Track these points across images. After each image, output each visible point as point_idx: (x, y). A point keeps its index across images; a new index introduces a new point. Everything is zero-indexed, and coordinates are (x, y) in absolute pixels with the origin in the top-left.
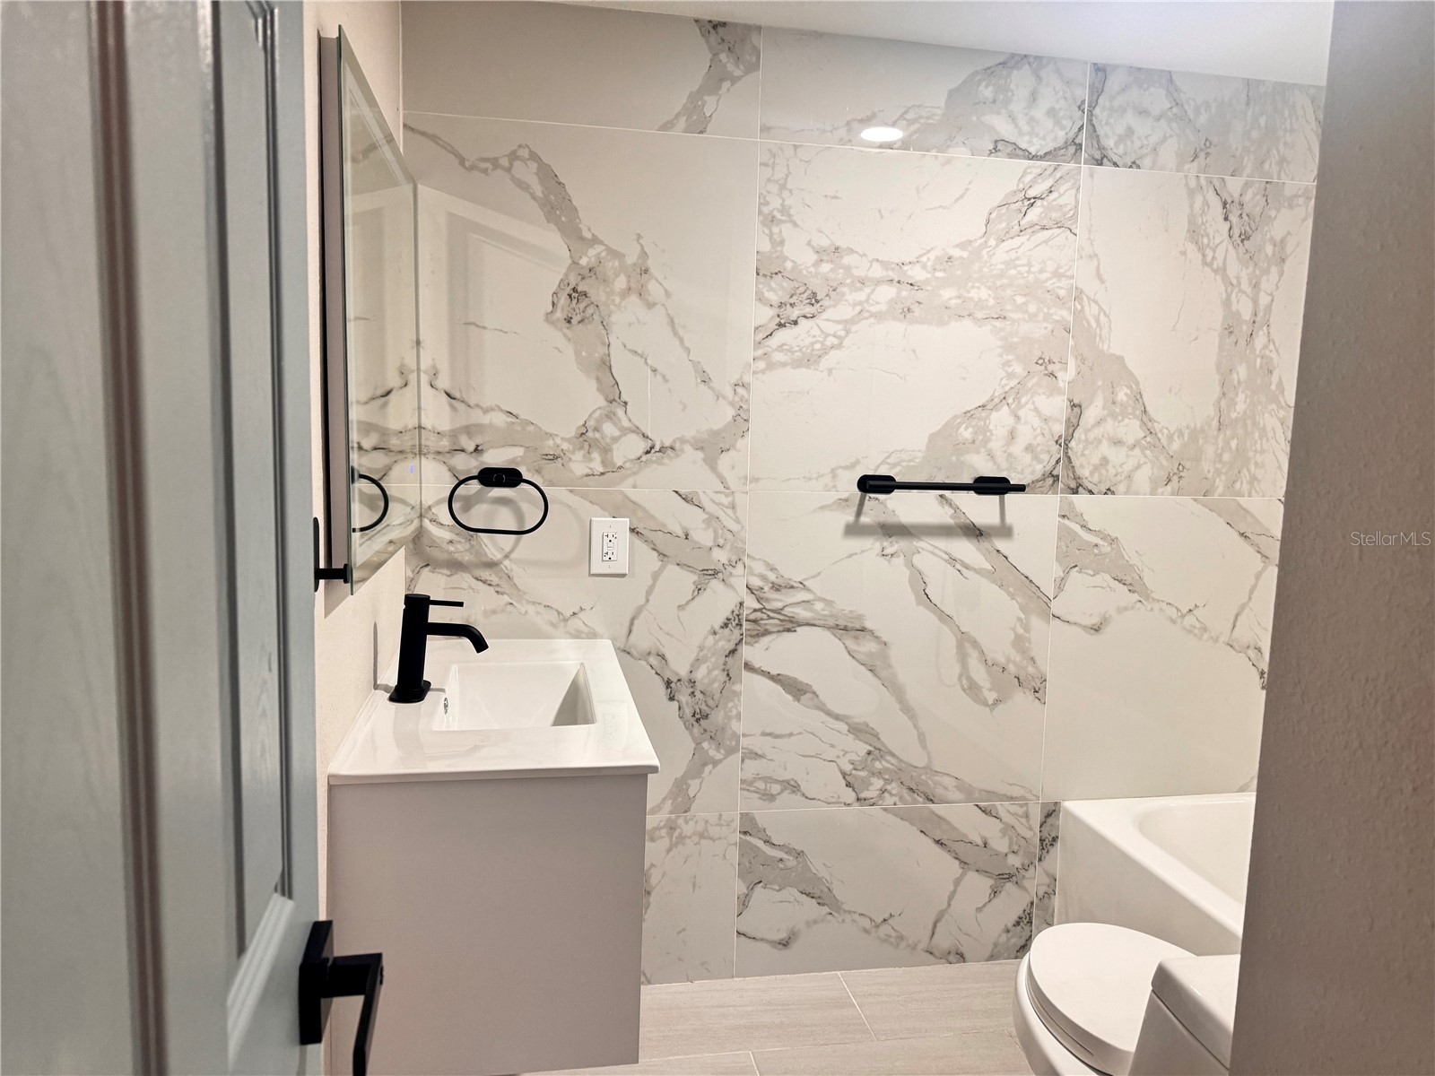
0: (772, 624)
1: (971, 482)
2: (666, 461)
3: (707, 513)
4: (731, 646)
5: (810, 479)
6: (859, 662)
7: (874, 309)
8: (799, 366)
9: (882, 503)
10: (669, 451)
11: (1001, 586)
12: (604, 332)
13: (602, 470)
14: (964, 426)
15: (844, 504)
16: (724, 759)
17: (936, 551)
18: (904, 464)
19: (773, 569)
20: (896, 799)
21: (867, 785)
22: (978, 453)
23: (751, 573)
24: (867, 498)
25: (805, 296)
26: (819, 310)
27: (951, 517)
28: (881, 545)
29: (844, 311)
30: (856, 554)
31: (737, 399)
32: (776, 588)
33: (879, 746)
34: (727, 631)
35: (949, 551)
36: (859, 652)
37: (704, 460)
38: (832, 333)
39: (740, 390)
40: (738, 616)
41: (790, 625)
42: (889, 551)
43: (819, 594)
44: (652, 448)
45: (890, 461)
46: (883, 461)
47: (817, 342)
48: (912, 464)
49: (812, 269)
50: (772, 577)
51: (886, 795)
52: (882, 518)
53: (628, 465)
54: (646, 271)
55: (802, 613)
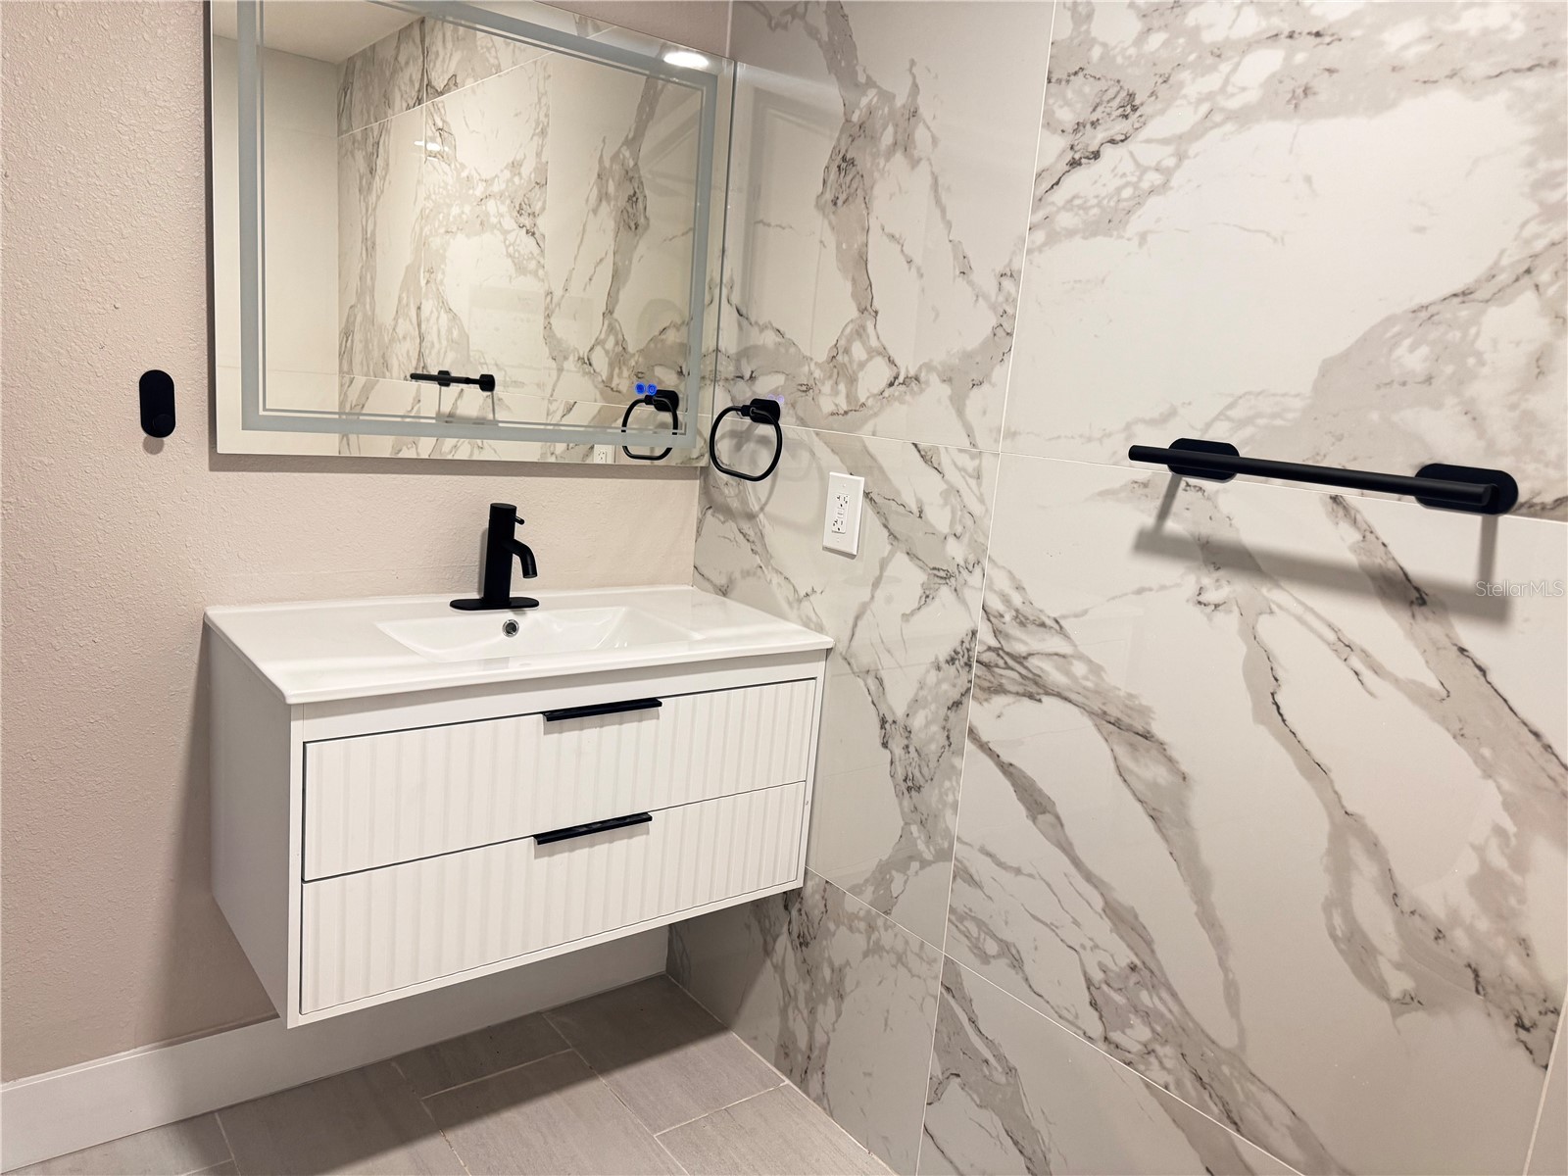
0: (1009, 677)
1: (1411, 473)
2: (908, 398)
3: (947, 482)
4: (955, 695)
5: (1090, 439)
6: (1135, 795)
7: (1233, 104)
8: (1094, 234)
9: (1209, 499)
10: (914, 384)
11: (1459, 736)
12: (865, 212)
13: (845, 408)
14: (1407, 342)
15: (1141, 491)
16: (934, 862)
17: (1310, 618)
18: (1261, 422)
19: (1019, 588)
20: (1170, 1079)
21: (1124, 1026)
22: (1437, 406)
23: (990, 587)
24: (1183, 485)
25: (1115, 103)
26: (1137, 125)
27: (1353, 549)
28: (1198, 581)
29: (1177, 118)
30: (1151, 590)
31: (1001, 299)
32: (1022, 620)
33: (1153, 966)
34: (952, 670)
35: (1337, 624)
36: (1138, 777)
37: (951, 399)
38: (1153, 164)
39: (1007, 283)
40: (968, 650)
41: (1033, 689)
42: (1212, 596)
43: (1082, 649)
44: (896, 378)
45: (1235, 413)
46: (1221, 413)
47: (1127, 184)
48: (1278, 422)
49: (1132, 51)
50: (1017, 599)
51: (1152, 1059)
52: (1207, 529)
53: (870, 403)
54: (915, 113)
55: (1054, 675)
